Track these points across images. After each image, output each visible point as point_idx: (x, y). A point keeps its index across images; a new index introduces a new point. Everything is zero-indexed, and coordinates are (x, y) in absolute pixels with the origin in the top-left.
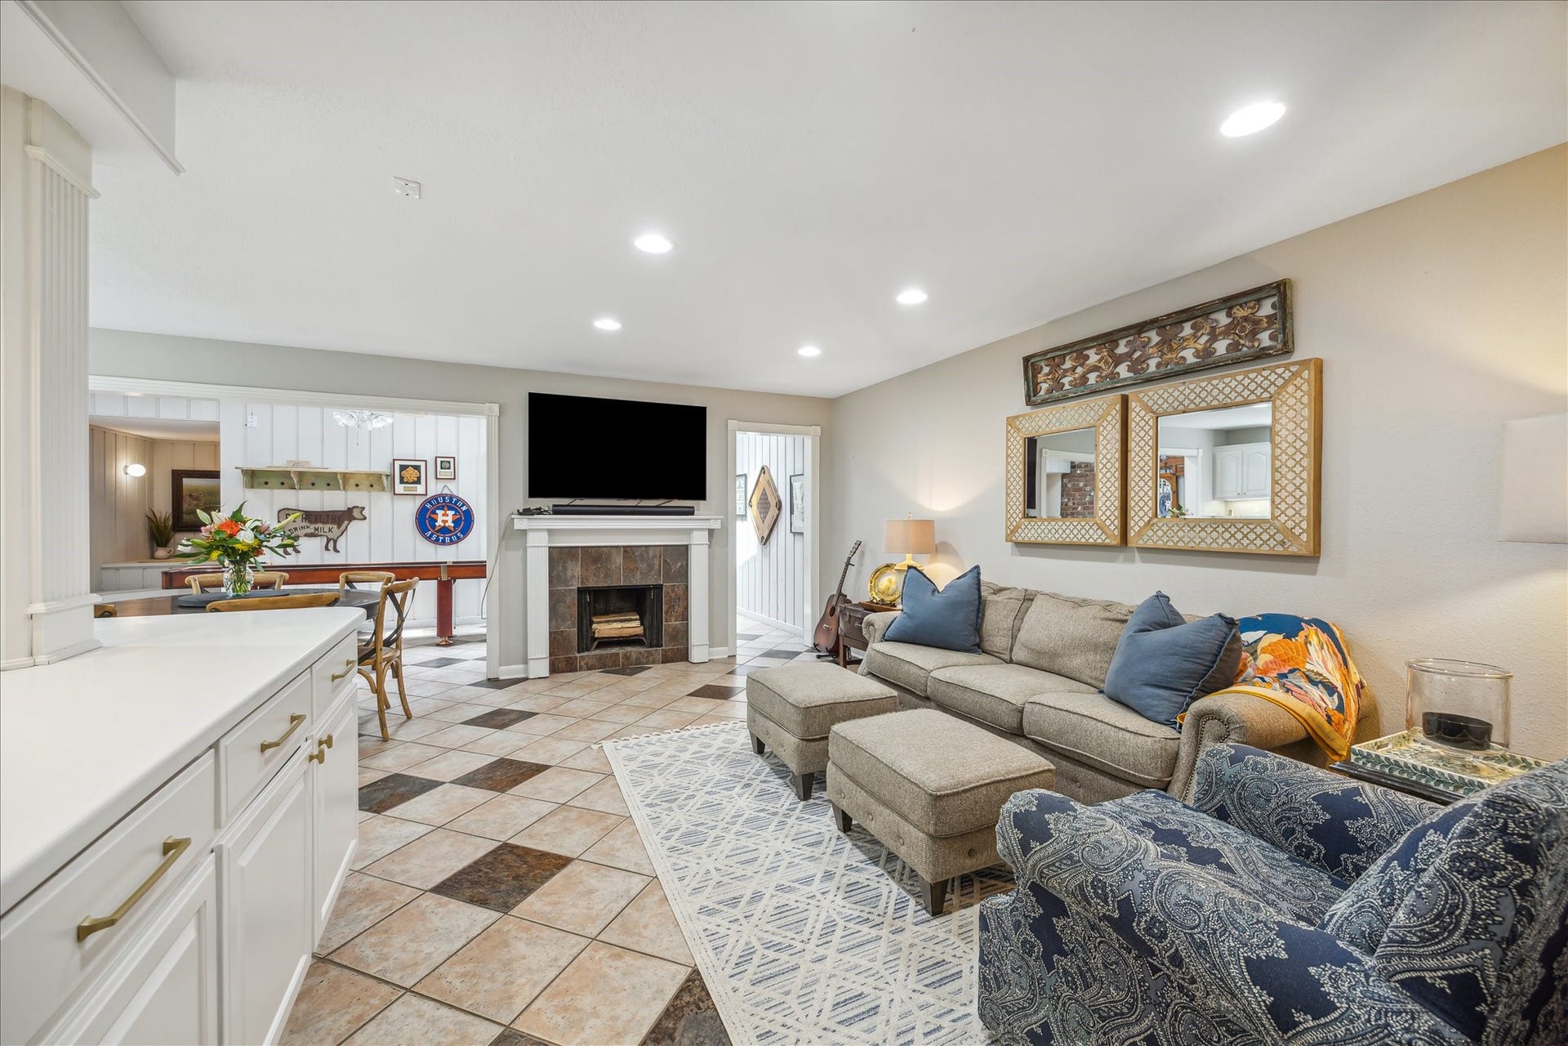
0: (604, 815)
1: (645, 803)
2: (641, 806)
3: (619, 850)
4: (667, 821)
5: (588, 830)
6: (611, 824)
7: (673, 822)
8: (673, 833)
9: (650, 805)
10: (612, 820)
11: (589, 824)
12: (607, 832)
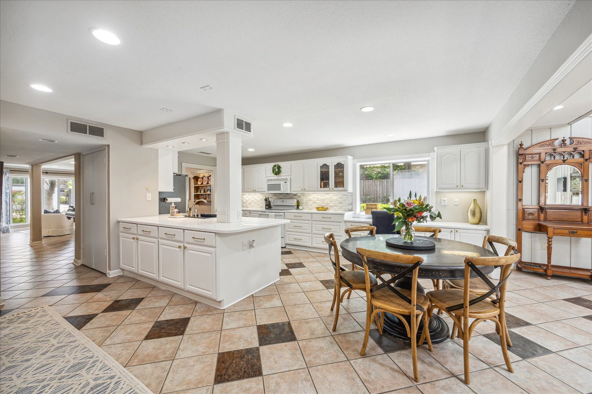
0: (142, 362)
1: (116, 377)
2: (119, 374)
3: (123, 350)
4: (96, 370)
5: (146, 352)
6: (134, 359)
7: (92, 372)
8: (91, 366)
9: (112, 377)
10: (135, 362)
11: (148, 355)
12: (134, 355)
